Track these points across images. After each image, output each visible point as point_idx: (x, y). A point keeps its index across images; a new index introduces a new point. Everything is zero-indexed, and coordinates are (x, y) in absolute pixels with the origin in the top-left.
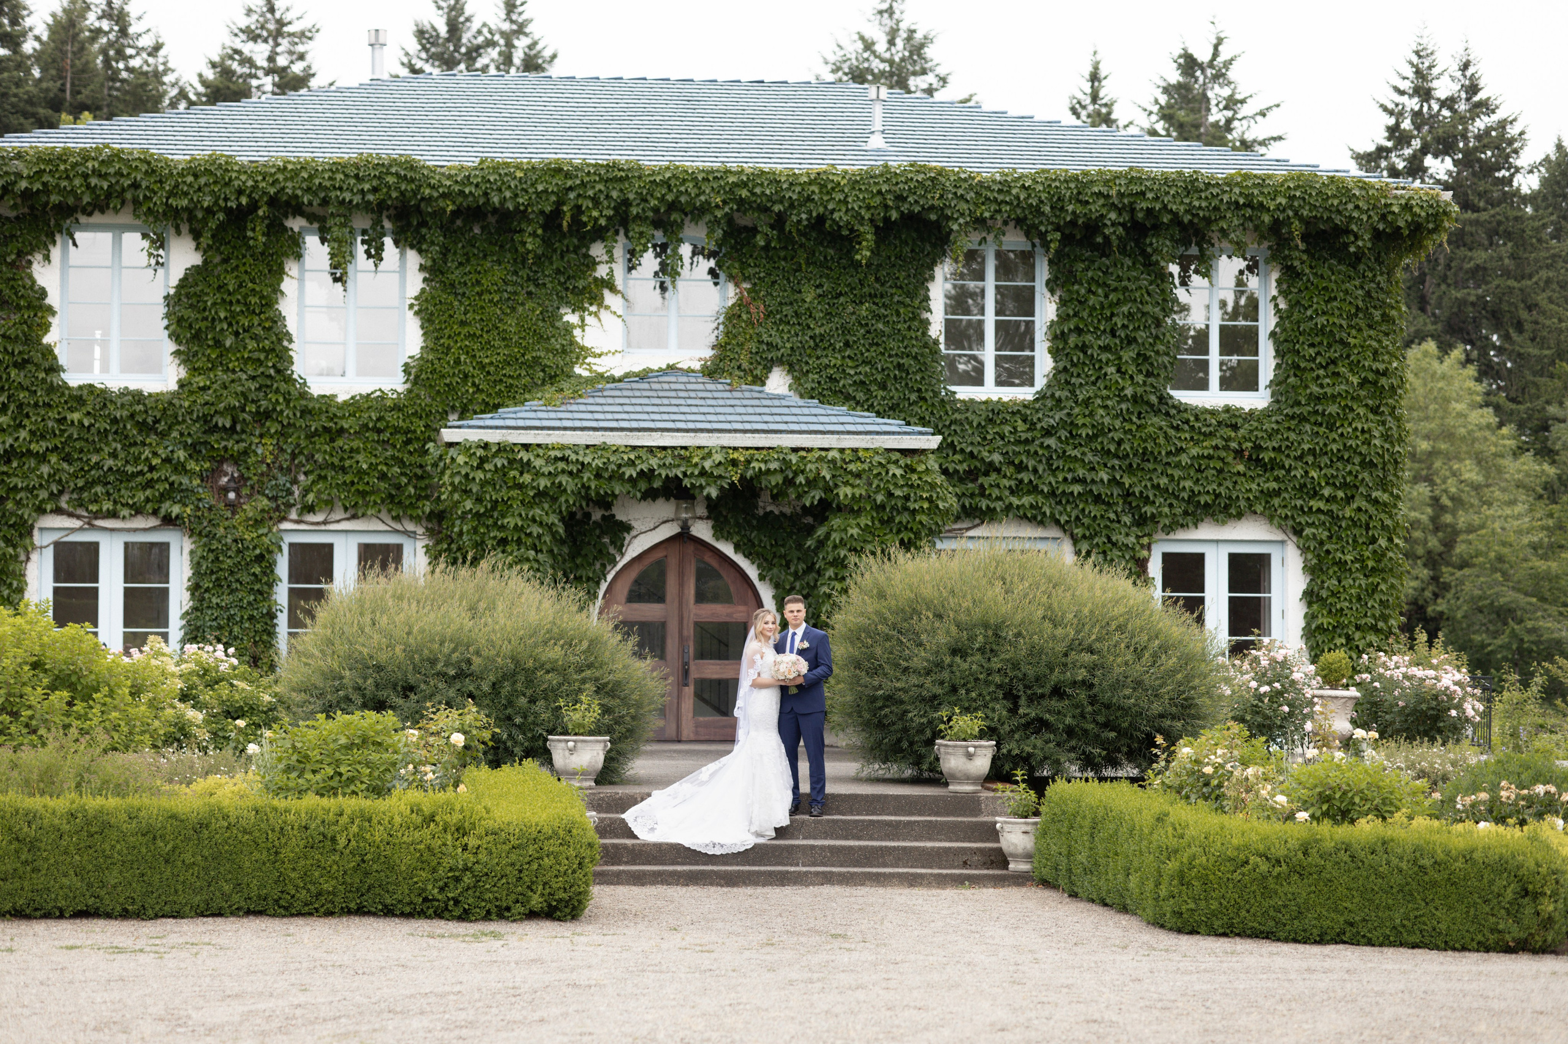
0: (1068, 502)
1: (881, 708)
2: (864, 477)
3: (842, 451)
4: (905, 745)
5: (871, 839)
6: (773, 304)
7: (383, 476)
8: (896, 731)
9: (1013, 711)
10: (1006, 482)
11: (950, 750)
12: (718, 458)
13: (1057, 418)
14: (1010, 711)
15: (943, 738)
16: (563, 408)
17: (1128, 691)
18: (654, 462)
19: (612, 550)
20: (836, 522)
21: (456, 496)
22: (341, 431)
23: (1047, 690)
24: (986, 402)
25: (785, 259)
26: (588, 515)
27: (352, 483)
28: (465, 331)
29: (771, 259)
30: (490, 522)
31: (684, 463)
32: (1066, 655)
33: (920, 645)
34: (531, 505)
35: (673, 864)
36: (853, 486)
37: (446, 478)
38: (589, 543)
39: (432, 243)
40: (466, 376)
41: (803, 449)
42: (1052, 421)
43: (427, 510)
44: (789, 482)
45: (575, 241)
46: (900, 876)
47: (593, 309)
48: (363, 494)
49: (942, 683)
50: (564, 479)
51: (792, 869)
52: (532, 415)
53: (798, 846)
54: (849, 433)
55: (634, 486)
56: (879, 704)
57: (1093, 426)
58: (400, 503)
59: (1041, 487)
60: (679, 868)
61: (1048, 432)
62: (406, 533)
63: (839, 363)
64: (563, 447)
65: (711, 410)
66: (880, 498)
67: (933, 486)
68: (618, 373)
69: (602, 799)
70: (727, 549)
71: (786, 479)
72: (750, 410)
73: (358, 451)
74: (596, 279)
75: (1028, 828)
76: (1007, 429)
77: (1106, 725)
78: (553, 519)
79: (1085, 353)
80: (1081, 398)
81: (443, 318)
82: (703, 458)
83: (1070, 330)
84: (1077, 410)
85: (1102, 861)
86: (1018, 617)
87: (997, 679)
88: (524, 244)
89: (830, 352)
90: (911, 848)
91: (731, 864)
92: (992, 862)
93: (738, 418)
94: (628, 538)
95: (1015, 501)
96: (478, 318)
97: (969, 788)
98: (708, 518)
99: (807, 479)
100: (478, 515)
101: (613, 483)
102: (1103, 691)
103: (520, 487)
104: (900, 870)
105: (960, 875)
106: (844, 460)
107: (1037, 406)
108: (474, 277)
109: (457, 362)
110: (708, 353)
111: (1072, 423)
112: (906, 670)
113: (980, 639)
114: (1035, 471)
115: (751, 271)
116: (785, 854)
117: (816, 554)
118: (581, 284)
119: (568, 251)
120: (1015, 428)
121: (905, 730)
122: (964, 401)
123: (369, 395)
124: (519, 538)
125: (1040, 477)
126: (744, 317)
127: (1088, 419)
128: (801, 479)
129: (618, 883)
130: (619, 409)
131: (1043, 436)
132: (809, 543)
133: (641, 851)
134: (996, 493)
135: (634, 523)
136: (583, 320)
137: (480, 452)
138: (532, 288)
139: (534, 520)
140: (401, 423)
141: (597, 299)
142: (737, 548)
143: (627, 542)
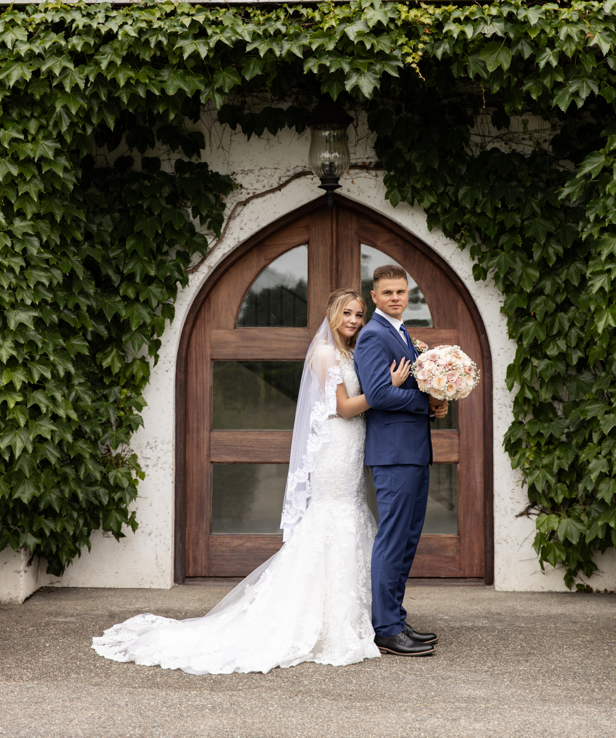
19: (197, 227)
31: (306, 31)
44: (525, 66)
50: (59, 67)
55: (208, 81)
64: (64, 8)
70: (414, 223)
71: (517, 58)
78: (44, 148)
82: (348, 20)
94: (229, 204)
98: (377, 167)
99: (562, 57)
101: (165, 74)
128: (549, 59)
132: (566, 191)
135: (239, 179)
142: (433, 220)
143: (227, 212)
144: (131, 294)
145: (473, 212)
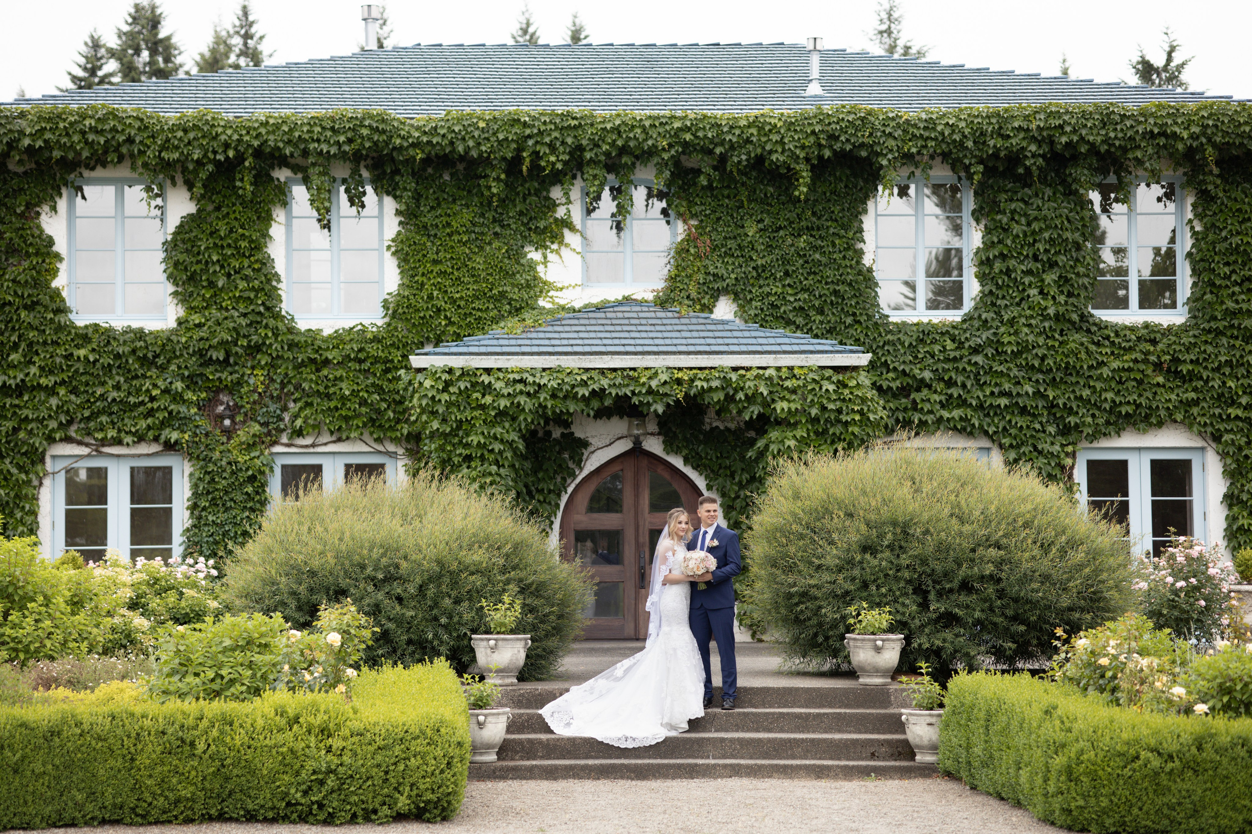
0: (995, 414)
1: (797, 604)
2: (799, 392)
3: (779, 369)
4: (820, 639)
5: (782, 731)
6: (718, 238)
7: (363, 403)
8: (812, 626)
9: (924, 605)
10: (937, 397)
11: (859, 644)
12: (664, 377)
13: (984, 337)
14: (919, 605)
15: (853, 631)
16: (524, 336)
17: (1035, 585)
18: (605, 383)
19: (571, 465)
20: (774, 434)
21: (424, 418)
22: (326, 362)
23: (955, 584)
24: (917, 324)
25: (728, 197)
26: (548, 434)
27: (337, 408)
28: (436, 269)
29: (716, 197)
30: (456, 440)
31: (633, 383)
32: (973, 550)
33: (832, 543)
34: (492, 424)
35: (587, 758)
36: (789, 401)
37: (415, 401)
38: (549, 459)
39: (405, 189)
40: (439, 310)
41: (743, 368)
42: (979, 341)
43: (405, 432)
44: (730, 399)
45: (536, 185)
46: (807, 768)
47: (555, 246)
48: (347, 419)
49: (853, 579)
50: (522, 399)
51: (700, 761)
52: (495, 342)
53: (708, 739)
54: (785, 352)
55: (587, 405)
56: (796, 600)
57: (1018, 343)
58: (380, 426)
59: (970, 400)
60: (590, 762)
61: (976, 351)
62: (388, 453)
63: (780, 291)
64: (522, 371)
65: (659, 335)
66: (814, 412)
67: (864, 400)
68: (577, 305)
69: (522, 695)
70: (677, 462)
71: (727, 395)
72: (695, 334)
73: (341, 379)
74: (556, 220)
75: (933, 720)
76: (937, 348)
77: (1015, 618)
78: (513, 436)
79: (1009, 277)
80: (1006, 318)
81: (417, 258)
82: (650, 378)
83: (995, 257)
84: (1002, 330)
85: (997, 755)
86: (925, 516)
87: (907, 575)
88: (489, 188)
89: (771, 281)
90: (820, 740)
91: (644, 758)
92: (900, 754)
93: (684, 341)
94: (586, 454)
95: (946, 414)
96: (449, 256)
97: (878, 681)
98: (659, 434)
99: (746, 395)
100: (445, 435)
101: (568, 403)
102: (1010, 585)
103: (483, 407)
104: (807, 762)
105: (866, 767)
106: (780, 377)
107: (965, 326)
108: (444, 219)
109: (431, 297)
110: (660, 285)
111: (998, 341)
112: (819, 567)
113: (889, 536)
114: (964, 386)
115: (698, 209)
116: (696, 747)
117: (757, 463)
118: (542, 224)
119: (530, 194)
120: (944, 347)
121: (820, 625)
122: (896, 324)
123: (351, 329)
124: (482, 455)
125: (969, 392)
126: (692, 251)
127: (1013, 337)
128: (741, 395)
129: (531, 778)
130: (575, 335)
131: (970, 354)
132: (750, 454)
133: (555, 746)
134: (927, 407)
135: (591, 440)
136: (545, 257)
137: (445, 376)
138: (498, 229)
139: (496, 438)
140: (380, 354)
141: (557, 238)
142: (686, 461)
143: (585, 457)
144: (542, 499)
145: (706, 458)
